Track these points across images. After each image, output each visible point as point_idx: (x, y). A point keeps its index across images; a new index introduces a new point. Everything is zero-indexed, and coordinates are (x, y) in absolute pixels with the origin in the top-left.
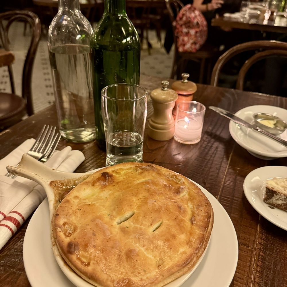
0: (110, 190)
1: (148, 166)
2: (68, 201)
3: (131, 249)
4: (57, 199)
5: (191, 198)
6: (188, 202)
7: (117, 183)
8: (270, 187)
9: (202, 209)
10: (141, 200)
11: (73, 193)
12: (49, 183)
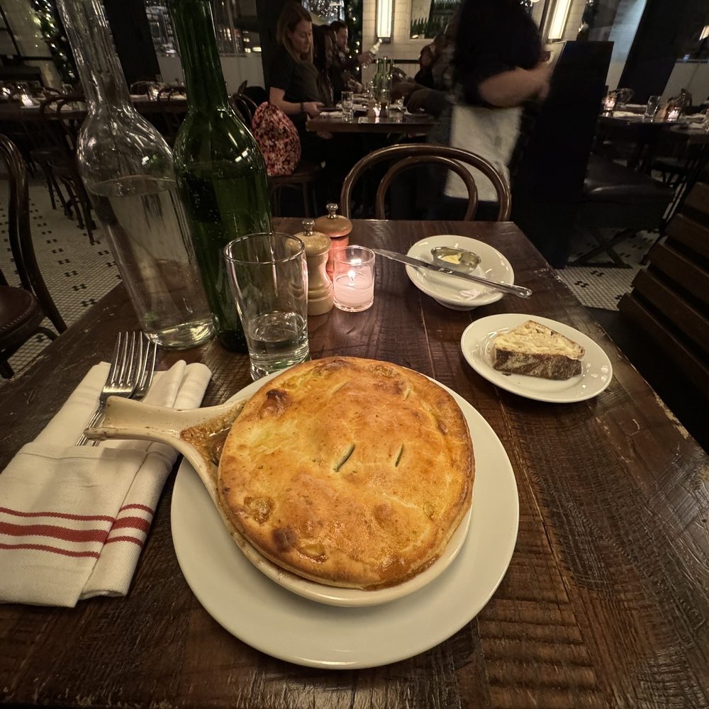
0: (293, 418)
1: (334, 362)
2: (232, 459)
3: (378, 504)
4: (207, 459)
5: (423, 395)
6: (420, 402)
7: (300, 403)
8: (501, 347)
9: (446, 407)
10: (353, 421)
11: (233, 441)
12: (178, 436)
